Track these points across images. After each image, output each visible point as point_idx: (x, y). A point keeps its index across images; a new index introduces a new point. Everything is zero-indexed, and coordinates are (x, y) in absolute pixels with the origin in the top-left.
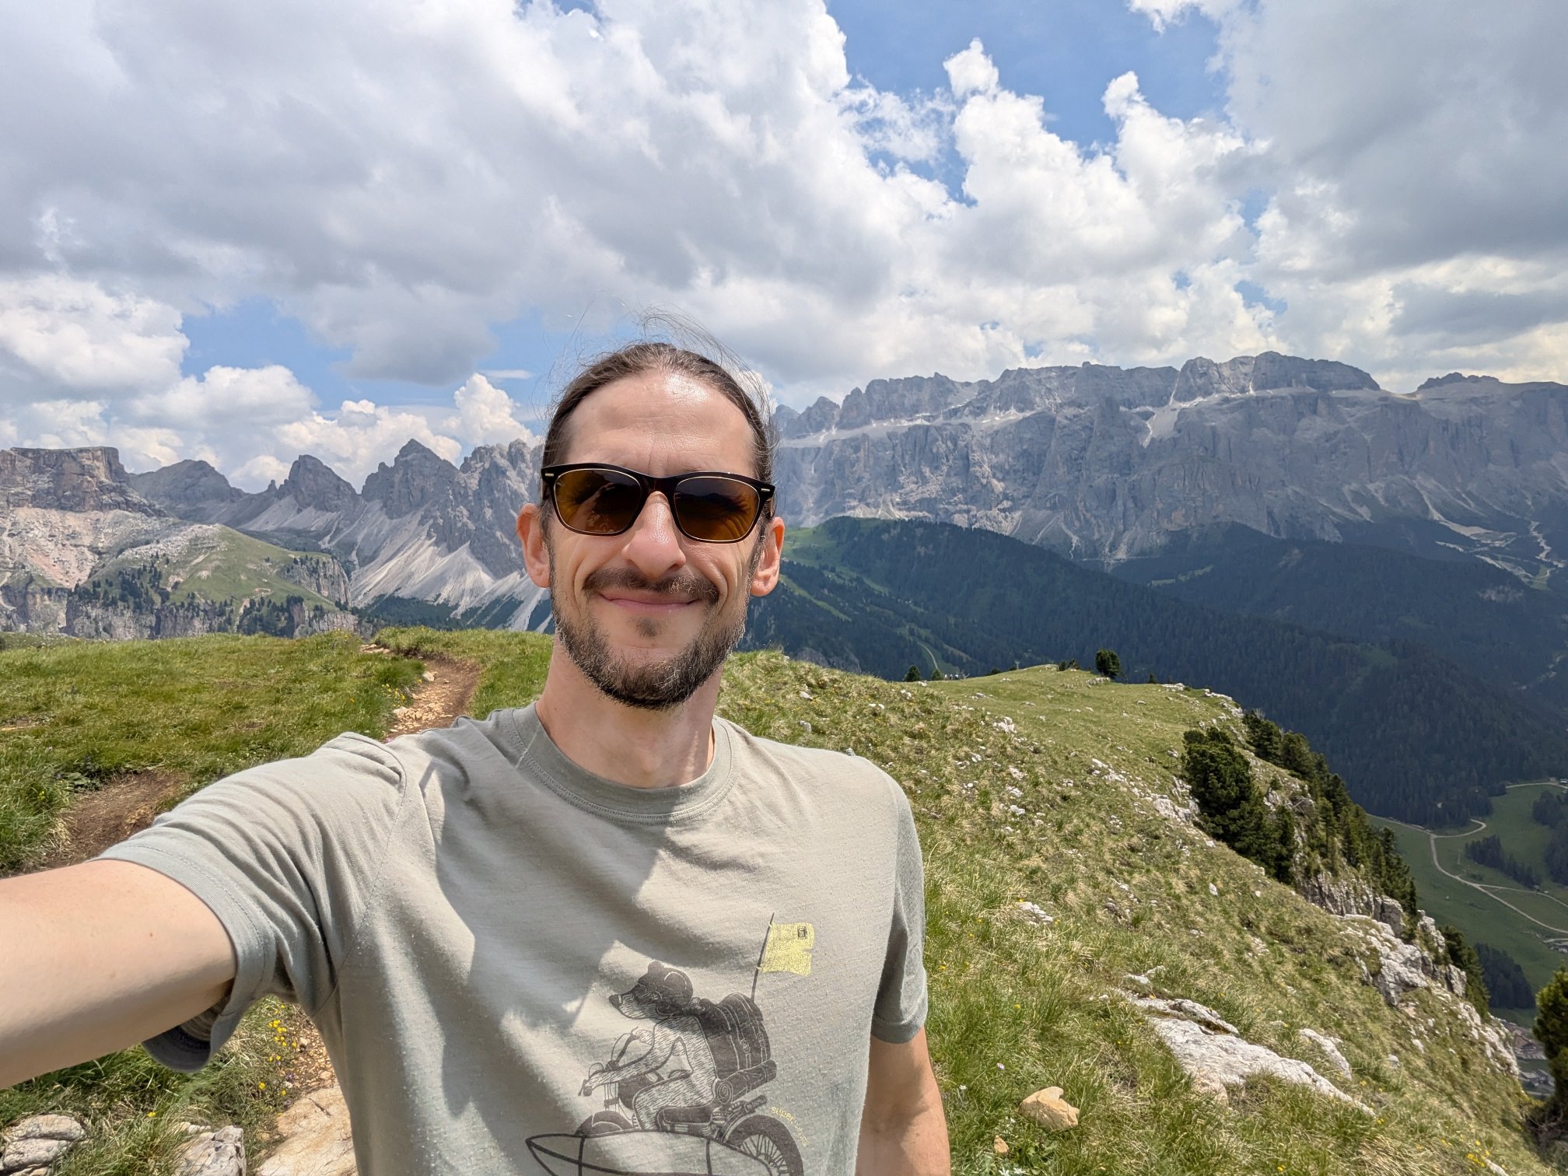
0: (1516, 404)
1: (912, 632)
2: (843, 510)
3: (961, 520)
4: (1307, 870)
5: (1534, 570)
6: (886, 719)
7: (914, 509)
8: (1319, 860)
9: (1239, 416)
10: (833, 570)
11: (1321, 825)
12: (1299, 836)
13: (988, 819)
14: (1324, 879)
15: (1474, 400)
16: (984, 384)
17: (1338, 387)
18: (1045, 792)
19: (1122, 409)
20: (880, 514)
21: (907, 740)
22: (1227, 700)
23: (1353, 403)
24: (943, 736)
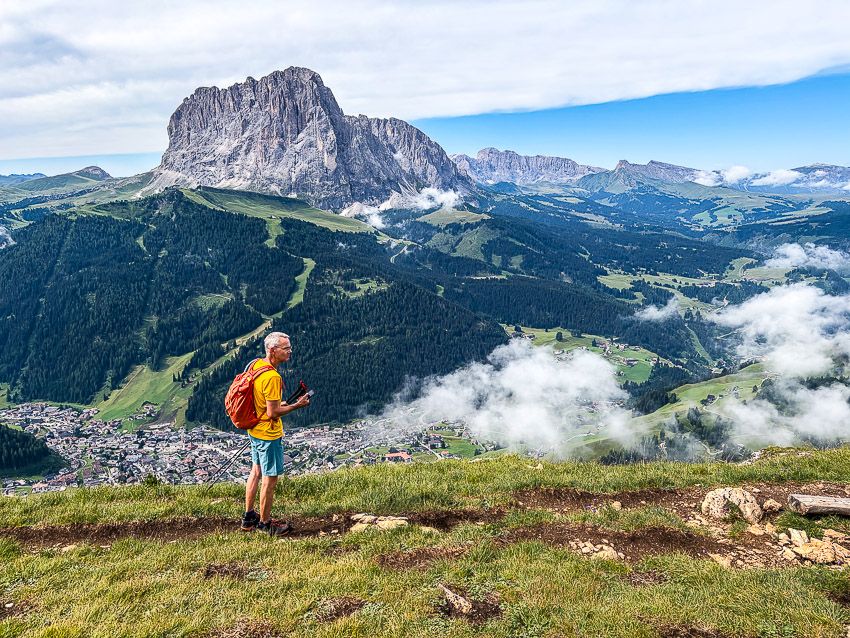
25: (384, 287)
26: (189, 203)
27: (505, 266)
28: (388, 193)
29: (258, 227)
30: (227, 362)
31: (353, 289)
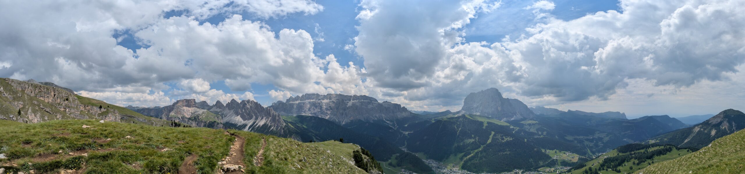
0: (393, 106)
1: (311, 134)
2: (301, 114)
3: (320, 116)
4: (370, 169)
5: (395, 127)
6: (310, 151)
7: (312, 114)
8: (371, 168)
9: (360, 104)
10: (298, 123)
11: (371, 163)
12: (369, 165)
13: (327, 168)
14: (372, 171)
15: (389, 105)
16: (324, 95)
17: (373, 101)
18: (335, 163)
19: (345, 101)
20: (307, 115)
21: (313, 155)
22: (358, 146)
23: (375, 103)
24: (319, 154)
25: (511, 139)
26: (467, 118)
27: (542, 134)
28: (513, 116)
29: (481, 123)
30: (472, 156)
31: (503, 139)
